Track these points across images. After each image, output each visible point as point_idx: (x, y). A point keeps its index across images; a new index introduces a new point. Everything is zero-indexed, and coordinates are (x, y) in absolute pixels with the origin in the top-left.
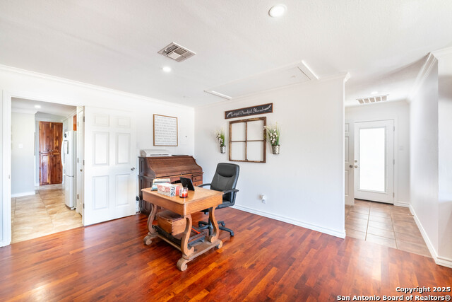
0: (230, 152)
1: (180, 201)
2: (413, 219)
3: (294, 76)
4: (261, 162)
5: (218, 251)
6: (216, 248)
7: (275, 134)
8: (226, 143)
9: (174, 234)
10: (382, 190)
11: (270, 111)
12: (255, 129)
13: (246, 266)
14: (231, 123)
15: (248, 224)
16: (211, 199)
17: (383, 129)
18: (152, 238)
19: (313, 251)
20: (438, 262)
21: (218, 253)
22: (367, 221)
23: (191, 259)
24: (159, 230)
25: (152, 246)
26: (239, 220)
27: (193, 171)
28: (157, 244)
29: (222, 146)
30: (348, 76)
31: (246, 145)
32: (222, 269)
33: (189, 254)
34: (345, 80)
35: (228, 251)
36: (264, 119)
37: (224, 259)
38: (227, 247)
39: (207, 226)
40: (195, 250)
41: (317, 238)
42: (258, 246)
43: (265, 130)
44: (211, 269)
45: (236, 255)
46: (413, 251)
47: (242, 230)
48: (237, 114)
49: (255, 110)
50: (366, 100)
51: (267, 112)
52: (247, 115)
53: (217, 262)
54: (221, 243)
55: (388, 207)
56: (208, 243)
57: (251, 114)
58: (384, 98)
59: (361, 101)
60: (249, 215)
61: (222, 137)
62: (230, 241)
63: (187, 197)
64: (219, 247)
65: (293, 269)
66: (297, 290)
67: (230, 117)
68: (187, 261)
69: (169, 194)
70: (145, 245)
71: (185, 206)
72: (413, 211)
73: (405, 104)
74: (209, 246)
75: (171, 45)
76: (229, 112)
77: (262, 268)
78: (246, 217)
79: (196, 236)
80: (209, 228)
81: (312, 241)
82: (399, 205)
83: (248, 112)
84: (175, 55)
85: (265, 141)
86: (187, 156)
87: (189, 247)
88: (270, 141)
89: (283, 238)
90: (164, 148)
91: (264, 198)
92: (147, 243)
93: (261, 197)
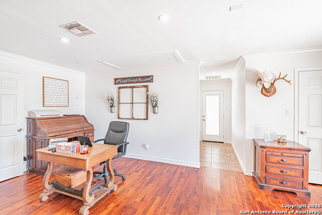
0: (118, 111)
1: (82, 157)
2: (233, 150)
3: (169, 59)
4: (144, 119)
5: (114, 193)
6: (112, 191)
7: (155, 98)
8: (116, 104)
9: (73, 187)
10: (218, 134)
11: (151, 81)
12: (139, 94)
13: (138, 200)
14: (120, 88)
15: (136, 168)
16: (109, 152)
17: (218, 96)
18: (48, 194)
19: (182, 180)
20: (246, 173)
21: (114, 195)
22: (210, 155)
23: (92, 205)
24: (56, 185)
25: (49, 201)
26: (128, 166)
27: (85, 129)
28: (54, 198)
29: (111, 106)
30: (202, 63)
31: (133, 107)
32: (120, 207)
33: (90, 200)
34: (200, 65)
35: (122, 191)
36: (146, 87)
37: (120, 199)
38: (121, 188)
39: (102, 175)
40: (95, 197)
41: (184, 171)
42: (145, 183)
43: (148, 96)
44: (111, 209)
45: (129, 194)
46: (235, 169)
47: (131, 173)
48: (125, 81)
49: (140, 80)
50: (210, 77)
51: (149, 81)
52: (133, 83)
53: (115, 202)
54: (116, 186)
55: (221, 144)
56: (105, 188)
57: (136, 82)
58: (219, 77)
59: (207, 78)
60: (135, 161)
61: (112, 100)
62: (123, 184)
63: (87, 153)
64: (115, 190)
65: (171, 195)
66: (175, 208)
67: (119, 83)
68: (89, 207)
69: (70, 152)
70: (41, 202)
71: (87, 161)
72: (233, 146)
73: (229, 81)
74: (107, 191)
75: (75, 23)
76: (118, 79)
77: (150, 199)
78: (133, 162)
79: (95, 185)
80: (104, 176)
81: (181, 173)
82: (226, 142)
83: (134, 81)
84: (76, 31)
85: (147, 103)
86: (78, 116)
87: (90, 194)
88: (151, 103)
89: (162, 174)
90: (55, 108)
91: (146, 147)
92: (43, 200)
93: (144, 146)
